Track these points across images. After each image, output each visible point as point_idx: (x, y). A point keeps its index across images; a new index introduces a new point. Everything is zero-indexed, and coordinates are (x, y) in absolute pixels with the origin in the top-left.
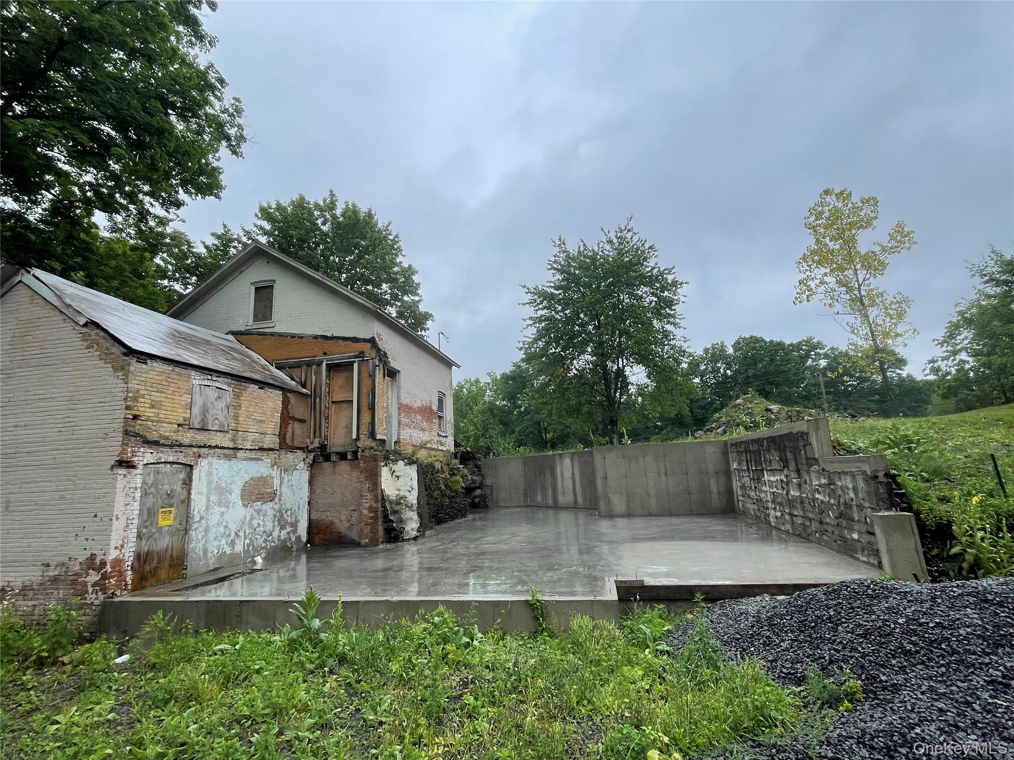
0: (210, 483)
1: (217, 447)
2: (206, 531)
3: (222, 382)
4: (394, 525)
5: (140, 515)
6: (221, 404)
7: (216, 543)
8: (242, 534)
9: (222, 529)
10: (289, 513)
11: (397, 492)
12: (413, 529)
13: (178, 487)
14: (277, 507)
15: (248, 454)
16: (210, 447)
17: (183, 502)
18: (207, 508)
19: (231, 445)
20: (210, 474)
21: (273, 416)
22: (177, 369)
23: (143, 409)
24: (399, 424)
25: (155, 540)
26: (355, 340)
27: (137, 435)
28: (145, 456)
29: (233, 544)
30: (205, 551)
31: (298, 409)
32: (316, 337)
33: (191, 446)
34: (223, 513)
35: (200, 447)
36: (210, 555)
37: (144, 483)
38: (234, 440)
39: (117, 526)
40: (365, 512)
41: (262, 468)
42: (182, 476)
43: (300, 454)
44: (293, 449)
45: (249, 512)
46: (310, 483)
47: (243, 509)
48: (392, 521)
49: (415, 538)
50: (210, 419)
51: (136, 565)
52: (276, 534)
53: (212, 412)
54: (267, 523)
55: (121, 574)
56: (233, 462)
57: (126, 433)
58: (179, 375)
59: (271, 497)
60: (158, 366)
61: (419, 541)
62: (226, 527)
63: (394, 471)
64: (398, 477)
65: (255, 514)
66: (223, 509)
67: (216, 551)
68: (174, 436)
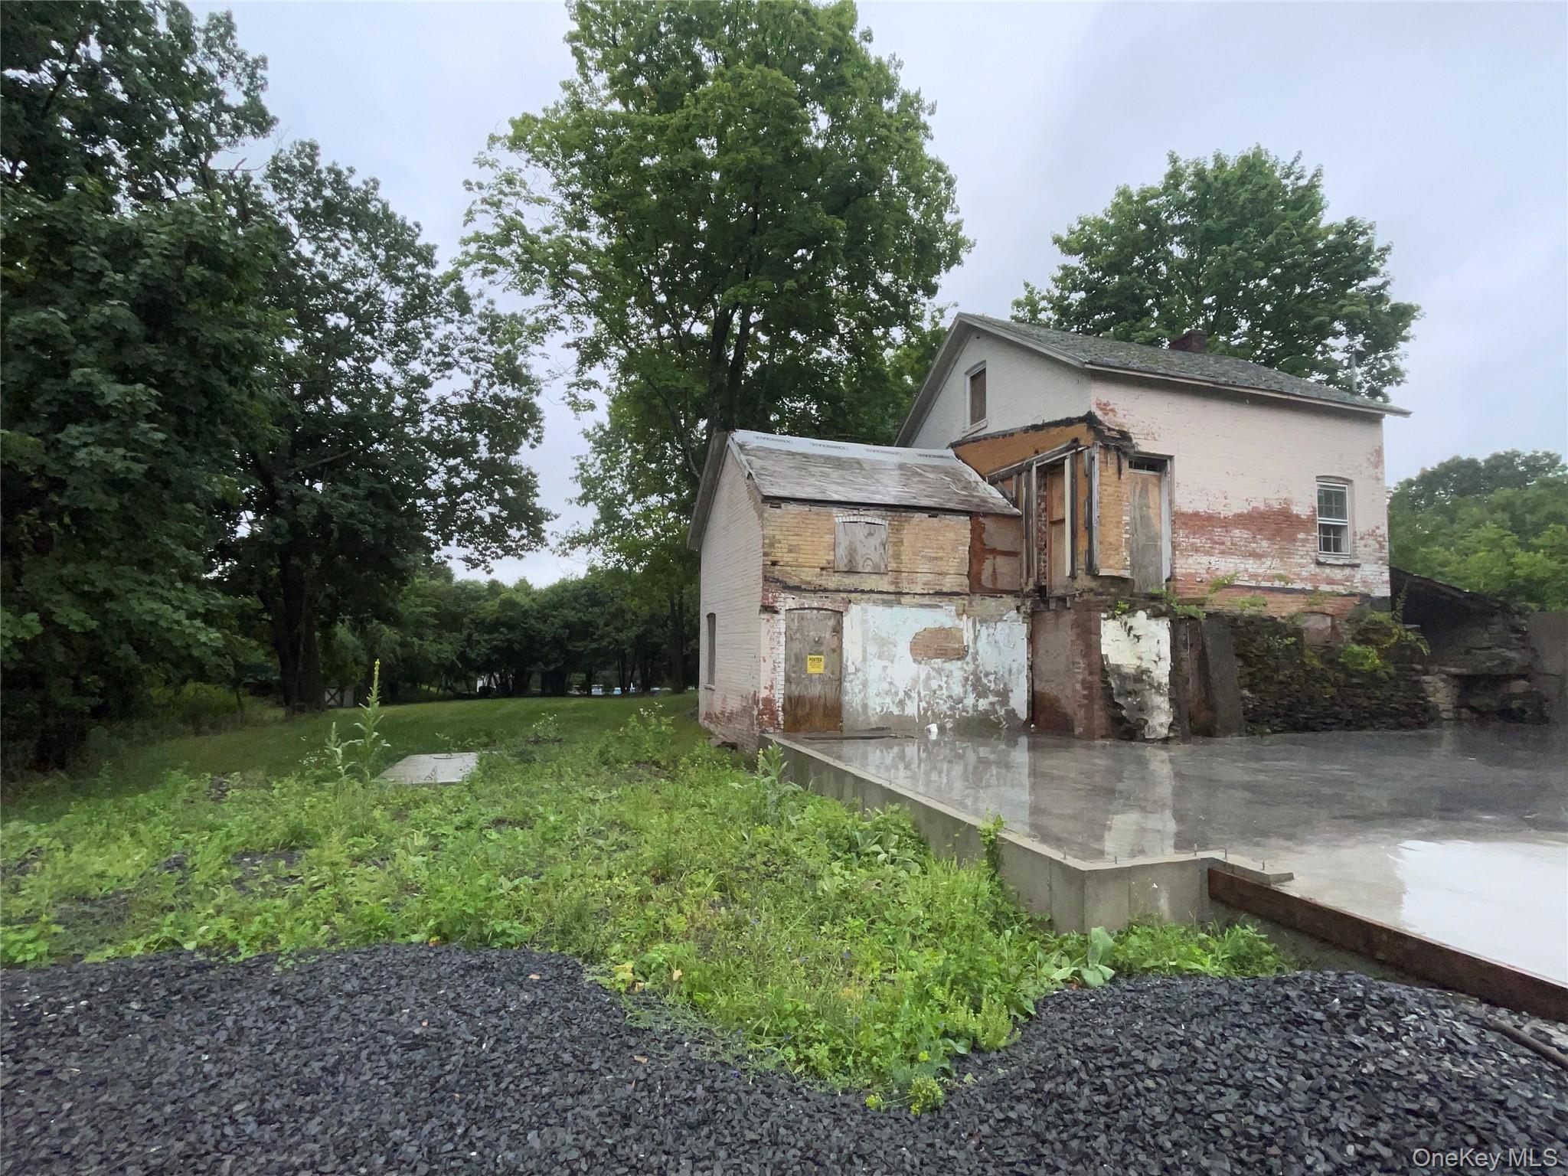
0: (865, 632)
1: (871, 591)
2: (865, 684)
3: (872, 517)
4: (1124, 712)
5: (787, 660)
6: (874, 541)
7: (878, 700)
8: (914, 695)
9: (886, 686)
10: (992, 678)
11: (1138, 663)
12: (1161, 725)
13: (828, 635)
14: (970, 668)
15: (918, 600)
16: (863, 591)
17: (834, 651)
18: (864, 659)
19: (892, 589)
20: (865, 622)
21: (955, 550)
22: (815, 509)
23: (781, 554)
24: (1174, 547)
25: (806, 687)
26: (1069, 422)
27: (777, 581)
28: (787, 602)
29: (901, 704)
30: (865, 706)
31: (999, 536)
32: (1026, 430)
33: (838, 591)
34: (885, 668)
35: (850, 592)
36: (870, 712)
37: (788, 628)
38: (896, 583)
39: (766, 667)
40: (1078, 687)
41: (943, 617)
42: (832, 623)
43: (1009, 601)
44: (995, 592)
45: (923, 670)
46: (1032, 639)
47: (915, 666)
48: (1121, 707)
49: (1166, 740)
50: (860, 560)
51: (787, 707)
52: (970, 701)
53: (861, 551)
54: (954, 687)
55: (773, 714)
56: (896, 609)
57: (766, 579)
58: (818, 514)
59: (961, 654)
60: (793, 508)
61: (1172, 745)
62: (891, 683)
63: (1131, 628)
64: (1138, 637)
65: (933, 674)
66: (885, 663)
67: (879, 709)
68: (817, 581)
